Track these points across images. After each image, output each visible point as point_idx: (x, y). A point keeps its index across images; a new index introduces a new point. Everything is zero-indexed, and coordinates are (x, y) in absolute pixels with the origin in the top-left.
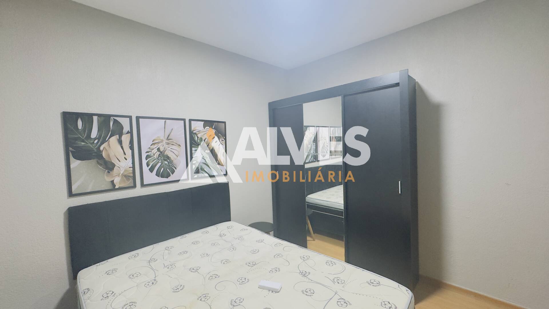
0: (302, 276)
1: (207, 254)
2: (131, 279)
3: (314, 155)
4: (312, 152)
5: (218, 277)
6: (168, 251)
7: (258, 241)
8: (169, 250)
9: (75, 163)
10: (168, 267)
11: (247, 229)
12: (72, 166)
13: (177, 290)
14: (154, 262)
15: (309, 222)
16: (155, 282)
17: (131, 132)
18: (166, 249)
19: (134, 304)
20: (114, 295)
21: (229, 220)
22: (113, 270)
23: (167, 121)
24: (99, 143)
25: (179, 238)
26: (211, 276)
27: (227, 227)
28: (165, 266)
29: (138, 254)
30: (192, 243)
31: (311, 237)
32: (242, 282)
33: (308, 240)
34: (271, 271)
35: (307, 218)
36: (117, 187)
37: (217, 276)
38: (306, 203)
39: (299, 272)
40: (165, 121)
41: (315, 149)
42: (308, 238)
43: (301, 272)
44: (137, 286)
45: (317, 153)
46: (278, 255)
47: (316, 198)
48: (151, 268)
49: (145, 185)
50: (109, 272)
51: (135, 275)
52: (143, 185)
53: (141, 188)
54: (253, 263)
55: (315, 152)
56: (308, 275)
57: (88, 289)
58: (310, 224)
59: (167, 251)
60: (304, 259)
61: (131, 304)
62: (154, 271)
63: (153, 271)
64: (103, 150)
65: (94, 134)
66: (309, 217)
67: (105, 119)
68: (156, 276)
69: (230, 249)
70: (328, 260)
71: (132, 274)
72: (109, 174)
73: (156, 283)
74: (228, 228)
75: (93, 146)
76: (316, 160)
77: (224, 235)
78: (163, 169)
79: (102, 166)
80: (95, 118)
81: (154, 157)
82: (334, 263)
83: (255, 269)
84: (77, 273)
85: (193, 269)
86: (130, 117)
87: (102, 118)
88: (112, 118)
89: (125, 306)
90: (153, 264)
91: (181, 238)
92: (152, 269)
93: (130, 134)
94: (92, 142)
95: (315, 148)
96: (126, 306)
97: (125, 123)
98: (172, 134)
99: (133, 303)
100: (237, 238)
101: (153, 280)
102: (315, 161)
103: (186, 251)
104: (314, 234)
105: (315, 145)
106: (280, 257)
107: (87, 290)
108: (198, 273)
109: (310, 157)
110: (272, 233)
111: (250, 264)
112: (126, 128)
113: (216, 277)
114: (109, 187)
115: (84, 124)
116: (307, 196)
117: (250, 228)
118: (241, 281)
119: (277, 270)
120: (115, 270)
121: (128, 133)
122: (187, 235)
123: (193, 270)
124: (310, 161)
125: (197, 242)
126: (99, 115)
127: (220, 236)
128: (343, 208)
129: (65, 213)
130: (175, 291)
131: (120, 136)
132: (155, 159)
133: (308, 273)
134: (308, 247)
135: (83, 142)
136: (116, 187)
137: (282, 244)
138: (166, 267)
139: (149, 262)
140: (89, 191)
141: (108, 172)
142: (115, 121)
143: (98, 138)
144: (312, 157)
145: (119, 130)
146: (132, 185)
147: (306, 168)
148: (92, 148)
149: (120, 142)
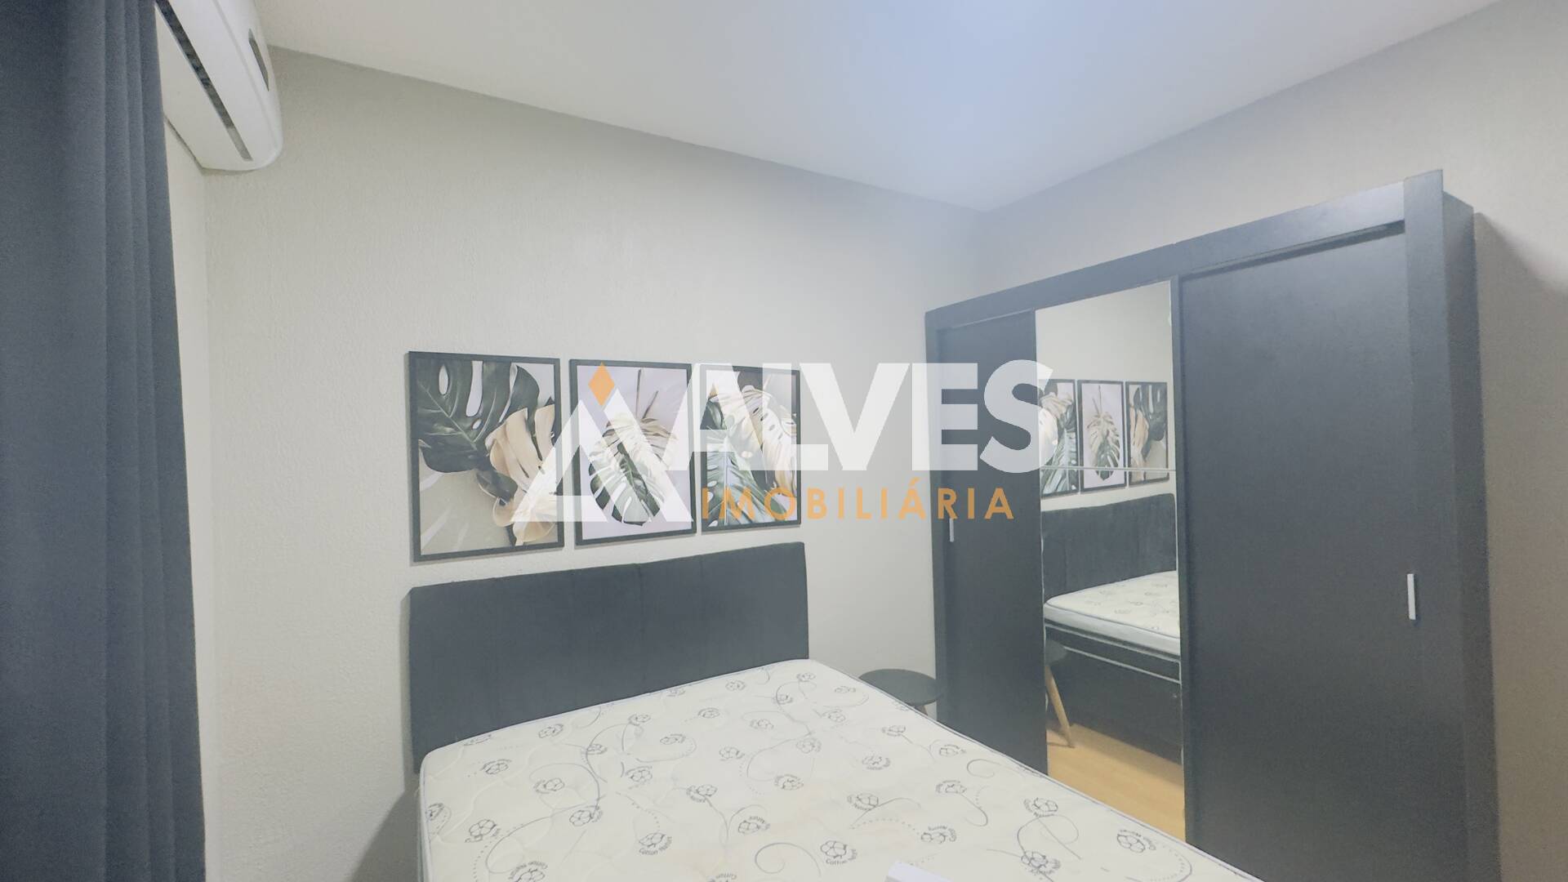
0: (1032, 871)
1: (738, 752)
2: (540, 794)
3: (1071, 472)
4: (1064, 460)
5: (763, 826)
6: (635, 727)
7: (888, 731)
8: (638, 725)
9: (430, 479)
10: (631, 775)
11: (855, 690)
12: (423, 485)
13: (652, 849)
14: (598, 753)
15: (1053, 682)
16: (597, 813)
17: (555, 402)
18: (631, 723)
19: (540, 868)
20: (497, 832)
21: (805, 655)
22: (500, 762)
23: (645, 370)
24: (484, 430)
25: (666, 692)
26: (745, 822)
27: (798, 676)
28: (626, 771)
29: (561, 726)
30: (699, 714)
31: (1063, 734)
32: (835, 857)
33: (1053, 744)
34: (925, 834)
35: (1048, 672)
36: (519, 543)
37: (761, 824)
38: (1045, 625)
39: (1022, 854)
40: (640, 371)
41: (1077, 452)
42: (1051, 737)
43: (1029, 855)
44: (552, 816)
45: (1082, 465)
46: (951, 786)
47: (1076, 609)
48: (590, 769)
49: (585, 541)
50: (491, 765)
51: (550, 786)
52: (580, 542)
53: (575, 549)
54: (869, 798)
55: (1074, 462)
56: (1050, 872)
57: (440, 805)
58: (1056, 689)
59: (632, 728)
60: (1038, 811)
61: (533, 867)
62: (597, 781)
63: (593, 780)
64: (492, 445)
65: (473, 406)
66: (1053, 668)
67: (499, 366)
68: (601, 795)
69: (804, 746)
70: (1124, 828)
71: (544, 781)
72: (501, 507)
73: (598, 818)
74: (801, 680)
75: (471, 436)
76: (1077, 486)
77: (789, 698)
78: (630, 499)
79: (488, 487)
80: (477, 366)
81: (610, 469)
82: (1150, 842)
83: (877, 820)
84: (422, 758)
85: (698, 792)
86: (555, 362)
87: (493, 367)
88: (514, 365)
89: (518, 869)
90: (596, 760)
91: (670, 696)
92: (592, 773)
93: (553, 405)
94: (468, 425)
95: (1074, 450)
96: (521, 872)
97: (543, 376)
98: (656, 406)
99: (537, 867)
100: (824, 715)
101: (592, 806)
102: (1076, 491)
103: (681, 735)
104: (1071, 725)
105: (1074, 440)
106: (957, 792)
107: (436, 809)
108: (711, 805)
109: (1058, 476)
110: (932, 708)
111: (860, 800)
112: (546, 392)
113: (758, 827)
114: (501, 541)
115: (451, 378)
116: (1048, 601)
117: (864, 687)
118: (831, 852)
119: (946, 834)
120: (503, 764)
121: (549, 402)
122: (686, 687)
123: (696, 796)
124: (1059, 490)
125: (712, 710)
126: (485, 359)
127: (777, 701)
128: (1178, 652)
129: (402, 603)
130: (646, 848)
131: (531, 413)
132: (613, 473)
133: (1053, 865)
134: (1049, 771)
135: (451, 426)
136: (517, 544)
137: (963, 751)
138: (627, 774)
139: (587, 754)
140: (456, 549)
141: (502, 503)
142: (522, 373)
143: (482, 416)
144: (1064, 477)
145: (528, 397)
146: (555, 539)
147: (1044, 512)
148: (468, 442)
149: (531, 426)
